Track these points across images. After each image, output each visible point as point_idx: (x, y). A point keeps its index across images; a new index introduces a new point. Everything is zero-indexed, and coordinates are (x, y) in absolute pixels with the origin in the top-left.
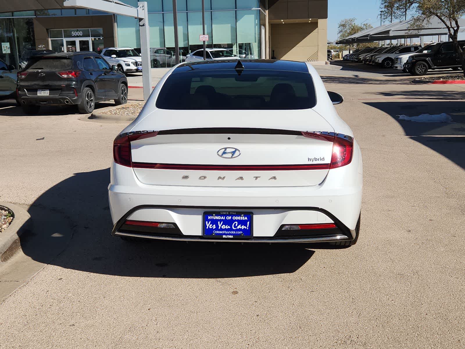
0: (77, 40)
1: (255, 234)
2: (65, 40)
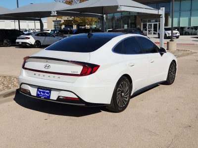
0: (153, 24)
1: (51, 98)
2: (148, 23)
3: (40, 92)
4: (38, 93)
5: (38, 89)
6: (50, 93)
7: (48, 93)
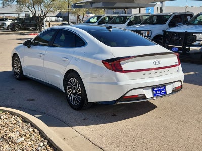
3: (155, 91)
4: (154, 92)
5: (153, 88)
6: (165, 88)
7: (163, 89)
